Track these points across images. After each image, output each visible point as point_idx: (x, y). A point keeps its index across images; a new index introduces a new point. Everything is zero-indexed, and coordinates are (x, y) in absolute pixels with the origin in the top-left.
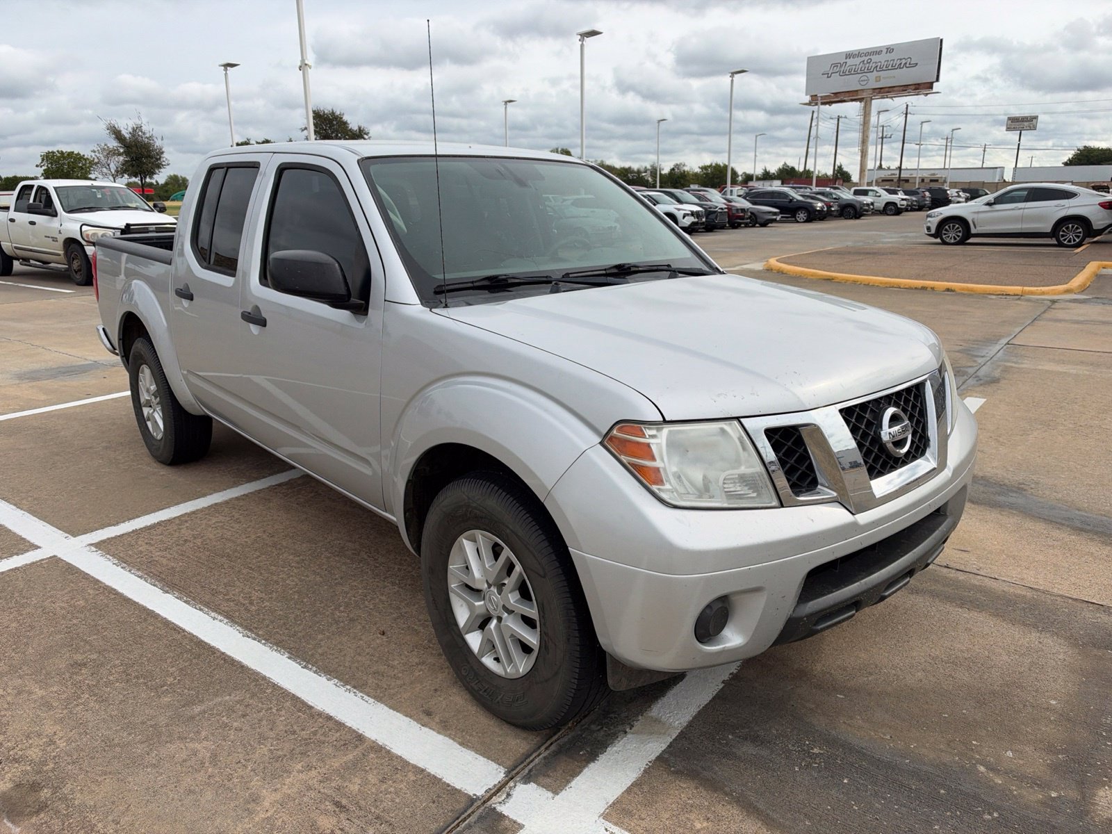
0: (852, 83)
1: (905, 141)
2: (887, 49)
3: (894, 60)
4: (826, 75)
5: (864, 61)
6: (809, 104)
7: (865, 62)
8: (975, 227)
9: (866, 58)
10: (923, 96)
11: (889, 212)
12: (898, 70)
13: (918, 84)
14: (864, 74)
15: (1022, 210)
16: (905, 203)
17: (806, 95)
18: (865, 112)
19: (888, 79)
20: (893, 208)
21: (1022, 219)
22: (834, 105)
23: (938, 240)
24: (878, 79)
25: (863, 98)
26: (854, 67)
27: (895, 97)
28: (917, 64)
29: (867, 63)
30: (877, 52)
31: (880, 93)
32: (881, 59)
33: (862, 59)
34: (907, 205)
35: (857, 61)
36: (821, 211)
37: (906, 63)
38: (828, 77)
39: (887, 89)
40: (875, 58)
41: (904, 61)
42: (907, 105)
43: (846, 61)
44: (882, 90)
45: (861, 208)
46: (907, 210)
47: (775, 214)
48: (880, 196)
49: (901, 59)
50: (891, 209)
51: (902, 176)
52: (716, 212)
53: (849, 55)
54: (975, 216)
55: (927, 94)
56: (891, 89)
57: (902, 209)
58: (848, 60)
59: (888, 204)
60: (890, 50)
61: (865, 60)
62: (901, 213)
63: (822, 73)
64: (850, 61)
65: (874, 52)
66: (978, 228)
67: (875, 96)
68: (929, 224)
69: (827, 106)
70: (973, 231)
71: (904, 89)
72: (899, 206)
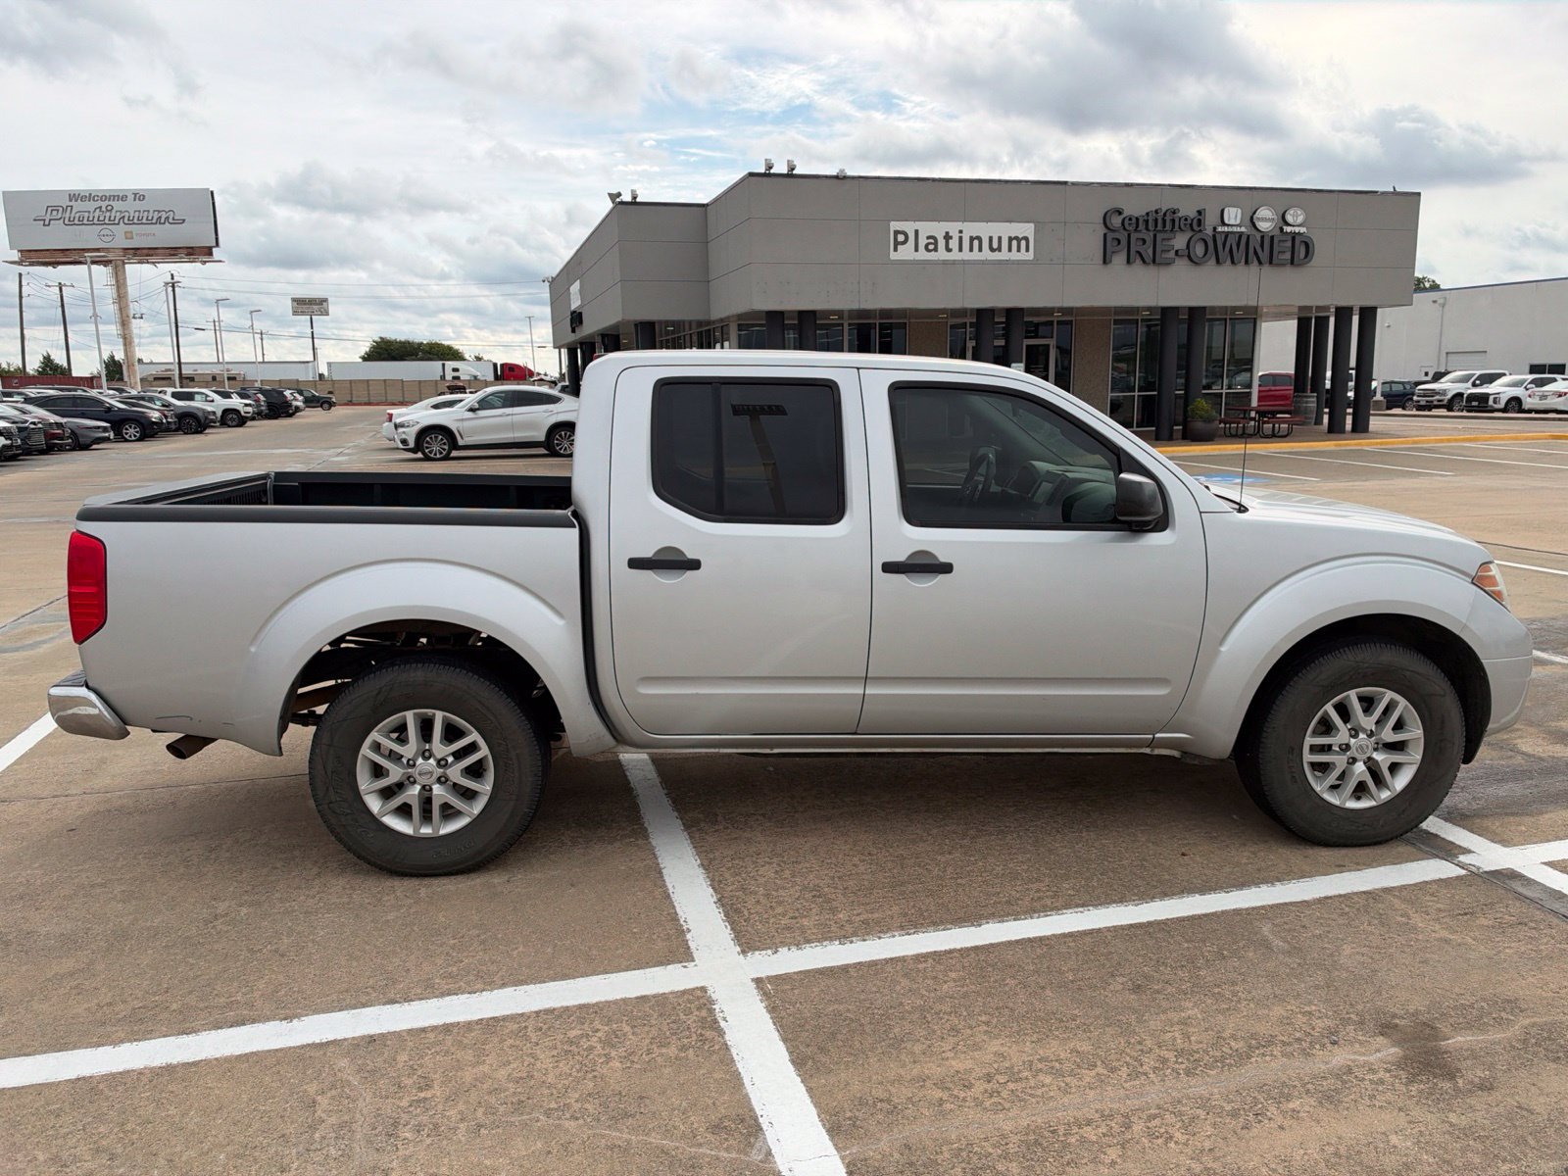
0: (87, 237)
1: (179, 324)
2: (135, 194)
3: (148, 211)
4: (42, 222)
5: (101, 207)
6: (20, 263)
7: (104, 209)
8: (462, 438)
9: (104, 204)
10: (199, 264)
11: (230, 423)
12: (158, 225)
13: (192, 248)
14: (105, 226)
15: (510, 417)
16: (250, 409)
17: (11, 248)
18: (117, 281)
19: (145, 236)
20: (235, 416)
21: (513, 427)
22: (60, 267)
23: (420, 455)
24: (129, 236)
25: (111, 261)
26: (86, 214)
27: (159, 263)
28: (184, 220)
29: (107, 210)
30: (121, 197)
31: (135, 255)
32: (131, 206)
33: (99, 203)
34: (254, 413)
35: (91, 206)
36: (159, 424)
37: (168, 218)
38: (44, 225)
39: (145, 251)
40: (117, 205)
41: (164, 215)
42: (172, 275)
43: (71, 204)
44: (139, 252)
45: (206, 418)
46: (253, 419)
47: (105, 429)
48: (213, 401)
49: (159, 211)
50: (232, 419)
51: (183, 372)
52: (27, 428)
53: (74, 196)
54: (459, 424)
55: (205, 262)
56: (151, 252)
57: (247, 417)
58: (72, 203)
59: (226, 411)
60: (139, 196)
61: (103, 207)
62: (244, 423)
63: (33, 217)
64: (78, 206)
65: (114, 196)
66: (466, 439)
67: (129, 259)
68: (404, 436)
69: (50, 268)
70: (461, 442)
71: (173, 253)
72: (243, 414)
